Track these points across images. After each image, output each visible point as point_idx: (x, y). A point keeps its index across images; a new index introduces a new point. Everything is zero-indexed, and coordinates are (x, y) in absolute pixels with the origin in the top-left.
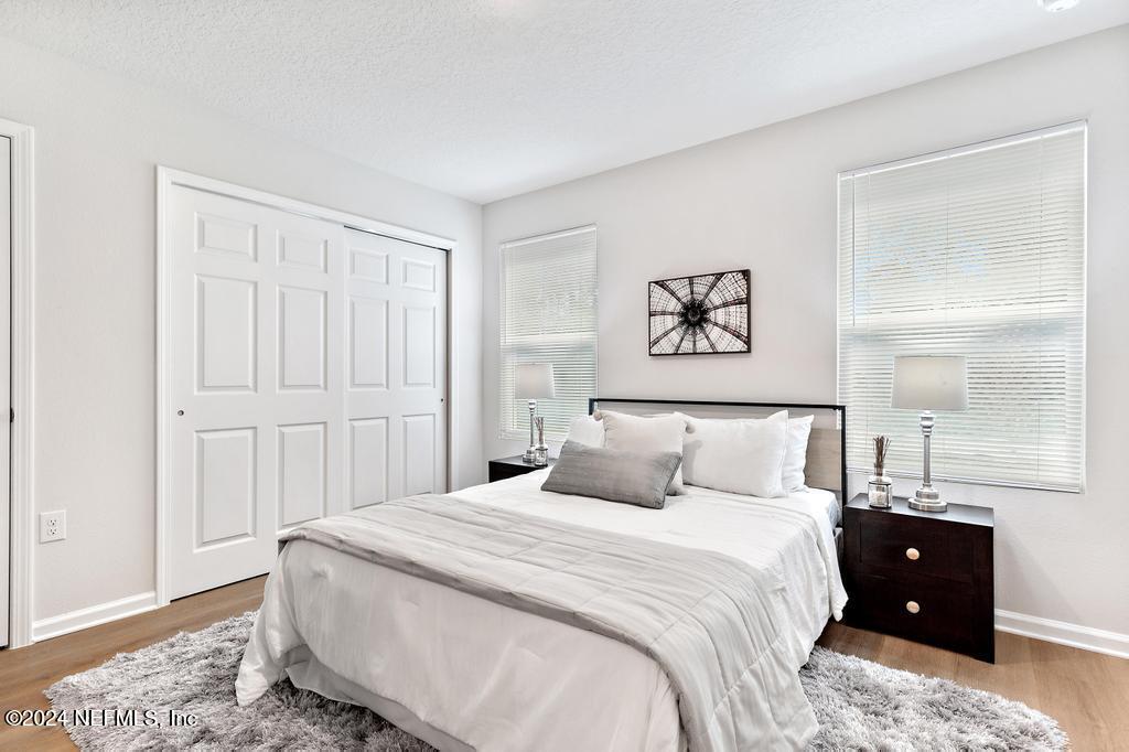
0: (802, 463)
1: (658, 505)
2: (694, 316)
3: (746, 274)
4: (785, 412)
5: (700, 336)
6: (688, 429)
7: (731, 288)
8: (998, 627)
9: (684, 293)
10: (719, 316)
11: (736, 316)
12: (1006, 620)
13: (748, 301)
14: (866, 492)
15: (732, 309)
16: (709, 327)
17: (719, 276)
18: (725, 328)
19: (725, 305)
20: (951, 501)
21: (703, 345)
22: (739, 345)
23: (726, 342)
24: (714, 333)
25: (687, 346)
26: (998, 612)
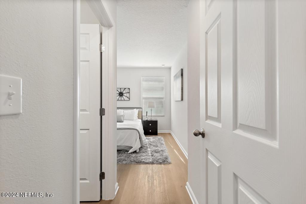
0: (137, 116)
1: (123, 122)
2: (121, 94)
3: (129, 89)
4: (136, 109)
5: (122, 97)
6: (123, 112)
7: (127, 91)
8: (158, 133)
9: (119, 91)
10: (125, 95)
11: (128, 95)
12: (159, 132)
13: (129, 93)
14: (145, 119)
15: (127, 94)
16: (123, 96)
17: (125, 89)
18: (126, 96)
19: (126, 93)
20: (154, 119)
21: (122, 99)
22: (128, 99)
23: (126, 99)
24: (124, 97)
25: (120, 99)
26: (158, 131)
